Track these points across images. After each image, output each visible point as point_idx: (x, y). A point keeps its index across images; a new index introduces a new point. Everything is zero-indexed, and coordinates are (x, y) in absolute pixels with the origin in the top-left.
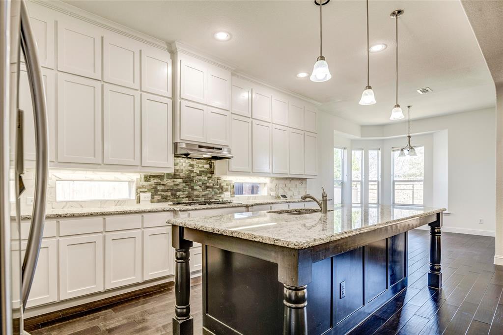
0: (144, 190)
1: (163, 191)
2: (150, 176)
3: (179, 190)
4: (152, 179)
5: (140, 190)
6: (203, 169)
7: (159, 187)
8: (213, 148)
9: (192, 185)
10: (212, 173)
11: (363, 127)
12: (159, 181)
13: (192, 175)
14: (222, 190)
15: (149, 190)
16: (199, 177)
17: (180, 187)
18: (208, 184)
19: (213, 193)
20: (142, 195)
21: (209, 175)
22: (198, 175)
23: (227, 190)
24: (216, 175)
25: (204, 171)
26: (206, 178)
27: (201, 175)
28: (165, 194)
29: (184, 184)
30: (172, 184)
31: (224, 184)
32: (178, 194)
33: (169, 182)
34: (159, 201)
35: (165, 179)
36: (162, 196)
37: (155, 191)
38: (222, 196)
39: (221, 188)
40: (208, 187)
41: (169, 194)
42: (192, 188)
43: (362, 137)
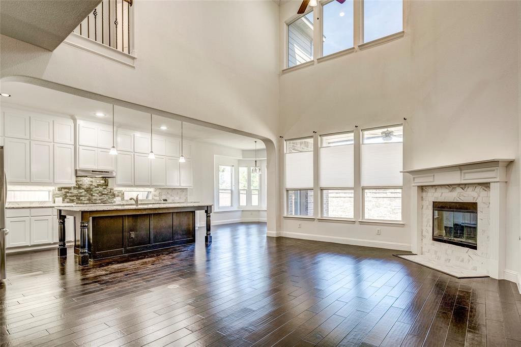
0: (57, 196)
1: (70, 196)
2: (62, 188)
3: (82, 196)
4: (63, 190)
5: (54, 196)
6: (99, 184)
7: (68, 194)
8: (102, 172)
9: (92, 193)
10: (107, 185)
11: (243, 151)
12: (68, 190)
13: (91, 187)
14: (115, 196)
15: (61, 196)
16: (97, 188)
17: (83, 194)
18: (103, 193)
19: (107, 198)
20: (56, 199)
21: (105, 187)
22: (96, 187)
23: (118, 196)
24: (110, 186)
25: (100, 185)
26: (102, 189)
27: (98, 187)
28: (72, 198)
29: (86, 193)
30: (77, 192)
31: (116, 193)
32: (81, 198)
33: (75, 192)
34: (68, 202)
35: (72, 190)
36: (70, 200)
37: (65, 196)
38: (114, 199)
39: (114, 195)
40: (104, 194)
41: (75, 198)
42: (92, 195)
43: (243, 158)
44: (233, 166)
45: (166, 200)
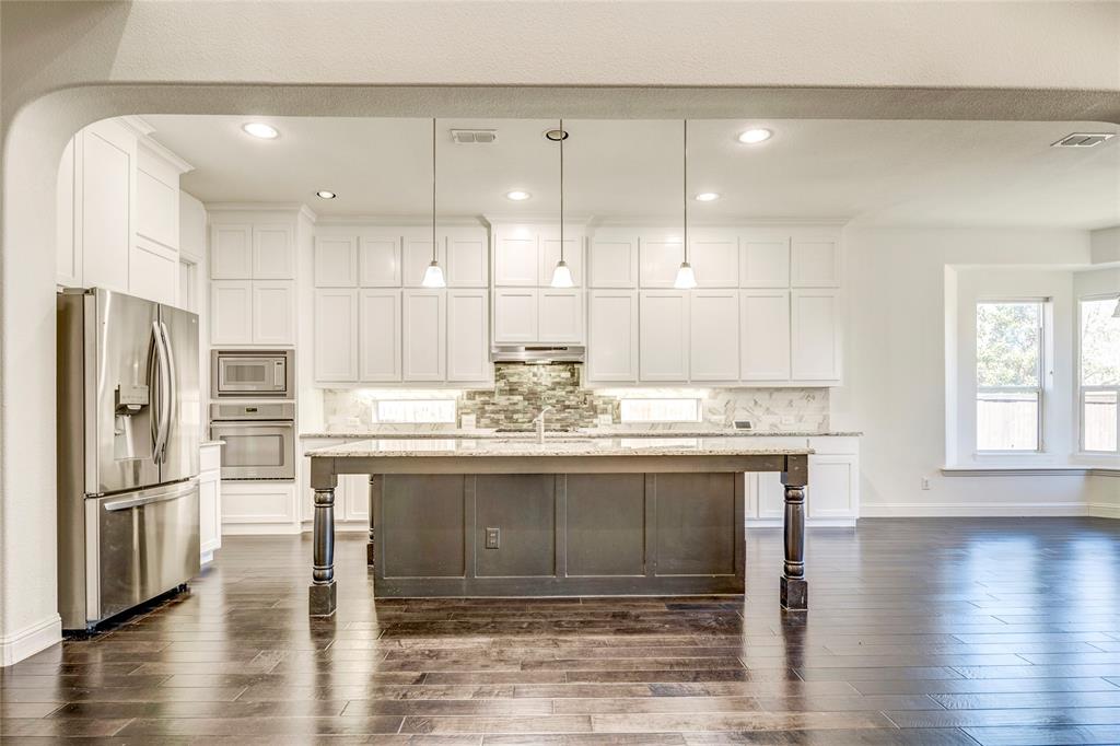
0: (465, 411)
1: (493, 412)
2: (475, 393)
3: (517, 412)
4: (477, 397)
5: (461, 411)
6: (558, 380)
7: (487, 407)
8: (550, 349)
9: (539, 403)
10: (576, 384)
11: (1097, 234)
12: (487, 398)
13: (539, 389)
14: (596, 412)
15: (473, 411)
16: (552, 392)
17: (519, 407)
18: (567, 403)
19: (577, 417)
20: (464, 417)
21: (570, 388)
22: (548, 389)
23: (604, 411)
24: (585, 385)
25: (559, 383)
26: (564, 393)
27: (554, 389)
28: (496, 416)
29: (526, 403)
30: (507, 403)
31: (599, 403)
32: (515, 416)
33: (502, 401)
34: (487, 427)
35: (497, 396)
36: (492, 419)
37: (481, 412)
38: (595, 421)
39: (594, 409)
40: (568, 407)
41: (502, 417)
42: (539, 409)
43: (1093, 262)
44: (1047, 300)
45: (746, 425)
